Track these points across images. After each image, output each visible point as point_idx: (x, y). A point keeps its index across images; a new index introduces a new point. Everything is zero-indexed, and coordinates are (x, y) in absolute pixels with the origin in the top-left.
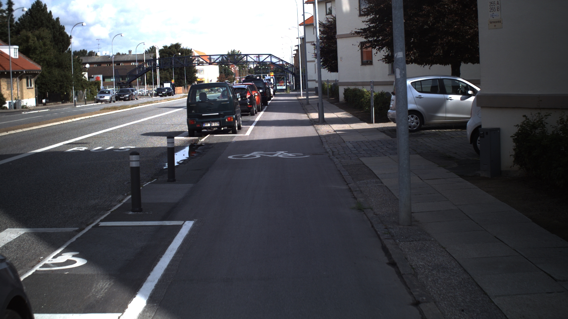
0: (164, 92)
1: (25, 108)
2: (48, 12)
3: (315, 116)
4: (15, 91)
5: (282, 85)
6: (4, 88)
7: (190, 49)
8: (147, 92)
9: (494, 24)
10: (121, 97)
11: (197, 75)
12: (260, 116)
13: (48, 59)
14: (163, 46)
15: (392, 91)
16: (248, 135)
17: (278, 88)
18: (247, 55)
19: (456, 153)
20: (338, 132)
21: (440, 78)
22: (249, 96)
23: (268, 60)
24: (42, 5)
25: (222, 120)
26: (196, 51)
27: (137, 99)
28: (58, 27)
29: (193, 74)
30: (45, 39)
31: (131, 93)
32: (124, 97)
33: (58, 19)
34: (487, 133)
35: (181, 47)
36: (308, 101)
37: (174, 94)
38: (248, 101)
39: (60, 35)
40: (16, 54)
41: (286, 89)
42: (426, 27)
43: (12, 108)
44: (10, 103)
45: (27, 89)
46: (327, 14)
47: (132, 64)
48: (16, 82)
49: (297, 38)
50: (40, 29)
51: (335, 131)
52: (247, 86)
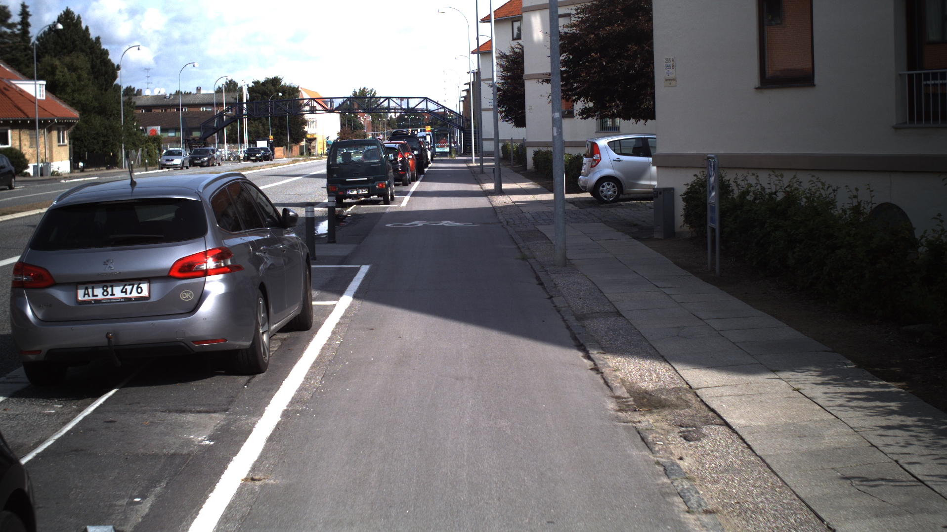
0: (258, 154)
1: (56, 174)
2: (84, 27)
3: (490, 186)
4: (41, 149)
5: (443, 147)
6: (25, 145)
7: (297, 87)
8: (228, 154)
9: (668, 82)
10: (196, 162)
11: (306, 128)
12: (415, 186)
13: (85, 101)
14: (253, 81)
15: (585, 153)
16: (405, 206)
17: (438, 150)
18: (388, 98)
19: (644, 221)
20: (516, 203)
21: (643, 137)
22: (401, 159)
23: (422, 106)
24: (74, 17)
25: (372, 186)
26: (305, 90)
27: (219, 165)
28: (98, 51)
29: (301, 126)
30: (80, 71)
31: (211, 156)
32: (201, 161)
33: (98, 39)
34: (660, 193)
35: (282, 83)
36: (483, 169)
37: (273, 158)
38: (399, 166)
39: (102, 64)
40: (42, 93)
41: (450, 153)
42: (632, 72)
43: (38, 175)
44: (34, 167)
45: (59, 146)
46: (513, 39)
47: (201, 110)
48: (43, 136)
49: (468, 73)
50: (71, 54)
51: (513, 202)
52: (397, 145)
